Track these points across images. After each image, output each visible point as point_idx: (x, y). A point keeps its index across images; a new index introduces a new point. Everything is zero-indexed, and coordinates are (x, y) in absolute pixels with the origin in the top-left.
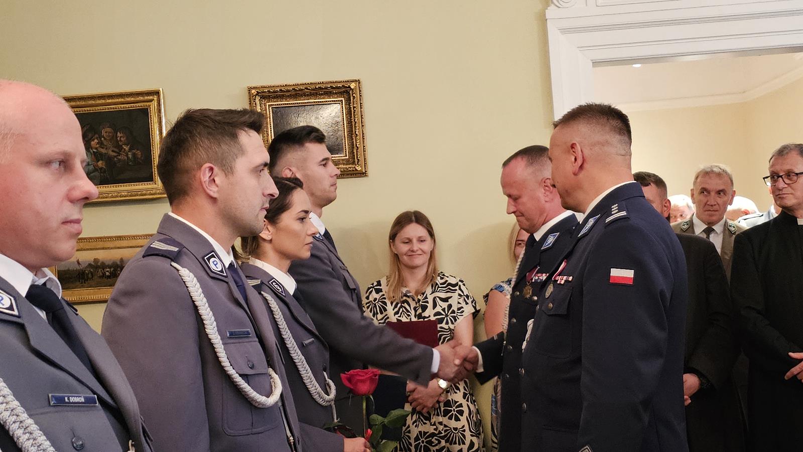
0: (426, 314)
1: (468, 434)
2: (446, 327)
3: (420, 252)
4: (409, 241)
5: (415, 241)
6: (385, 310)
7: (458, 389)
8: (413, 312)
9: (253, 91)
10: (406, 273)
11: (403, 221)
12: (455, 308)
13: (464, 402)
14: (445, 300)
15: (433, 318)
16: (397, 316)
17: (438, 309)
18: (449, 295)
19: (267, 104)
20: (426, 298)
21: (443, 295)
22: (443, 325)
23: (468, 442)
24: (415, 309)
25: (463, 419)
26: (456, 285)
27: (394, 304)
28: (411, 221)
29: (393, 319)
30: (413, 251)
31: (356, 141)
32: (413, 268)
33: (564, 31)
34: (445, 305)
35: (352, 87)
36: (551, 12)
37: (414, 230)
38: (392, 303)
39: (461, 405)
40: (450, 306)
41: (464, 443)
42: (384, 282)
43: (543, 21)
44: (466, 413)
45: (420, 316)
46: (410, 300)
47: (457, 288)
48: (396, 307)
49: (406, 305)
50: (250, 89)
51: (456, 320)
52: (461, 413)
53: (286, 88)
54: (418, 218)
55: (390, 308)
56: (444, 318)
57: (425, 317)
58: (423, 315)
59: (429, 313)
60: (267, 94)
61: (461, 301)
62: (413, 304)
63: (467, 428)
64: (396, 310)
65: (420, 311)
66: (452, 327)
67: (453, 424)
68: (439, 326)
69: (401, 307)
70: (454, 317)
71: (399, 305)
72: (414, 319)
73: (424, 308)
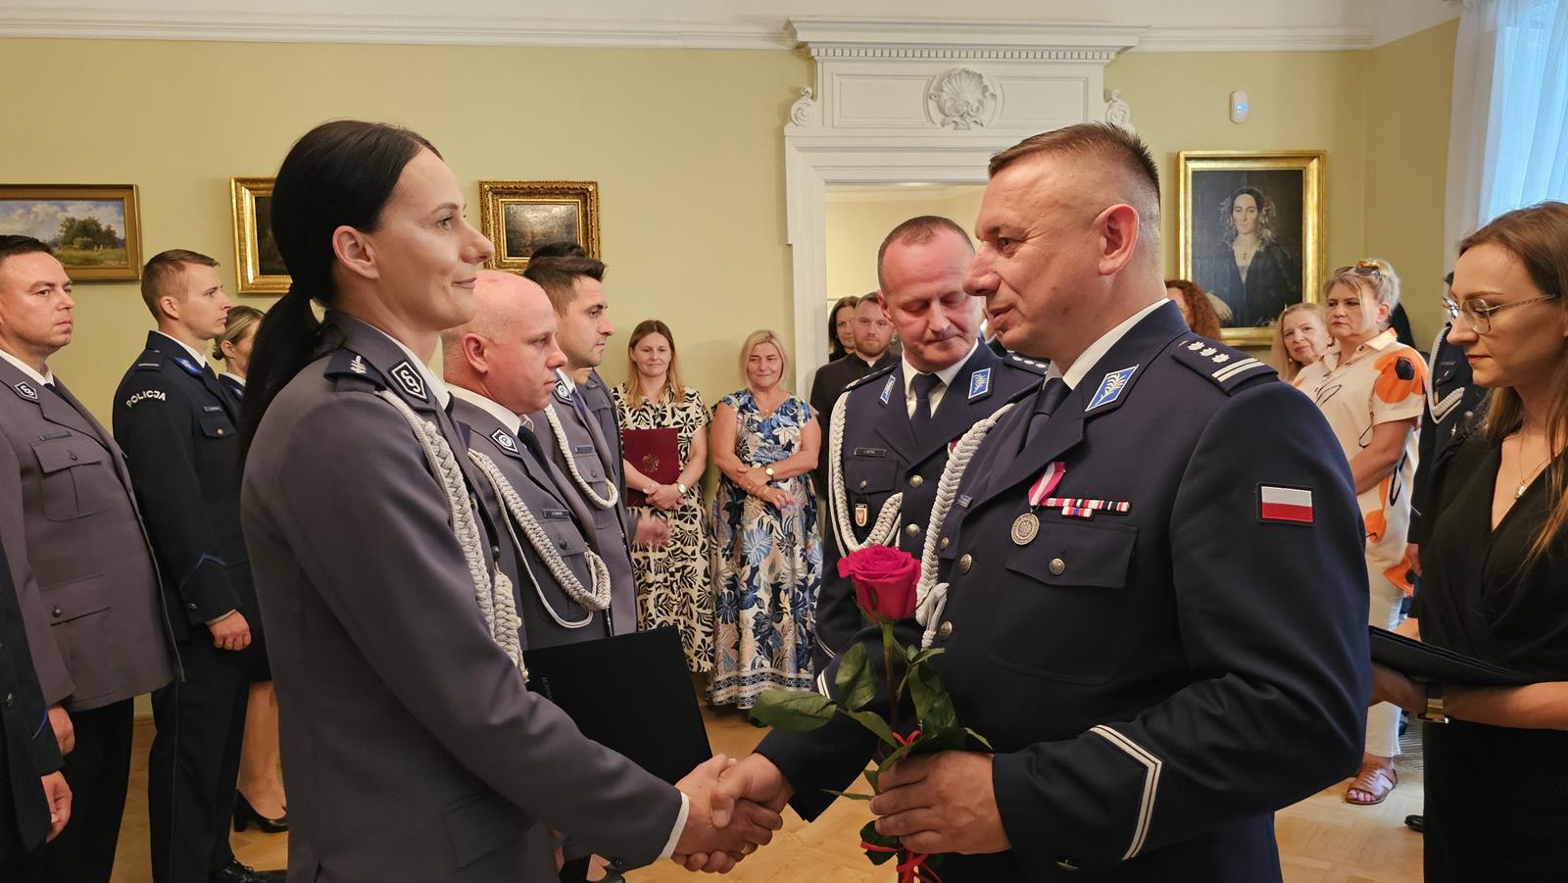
0: (664, 423)
1: (700, 536)
2: (685, 436)
3: (659, 362)
4: (649, 350)
5: (655, 350)
6: (624, 417)
7: (693, 494)
8: (652, 420)
9: (486, 186)
11: (644, 329)
12: (692, 417)
13: (698, 507)
14: (684, 409)
15: (672, 426)
16: (636, 424)
17: (677, 419)
18: (686, 405)
19: (500, 200)
20: (664, 407)
21: (681, 405)
22: (682, 434)
23: (700, 544)
24: (653, 417)
25: (697, 522)
26: (694, 395)
27: (632, 411)
28: (653, 330)
29: (632, 426)
30: (653, 360)
33: (801, 149)
35: (590, 190)
36: (789, 129)
37: (655, 340)
38: (630, 410)
39: (695, 510)
40: (688, 416)
41: (696, 544)
43: (781, 137)
44: (699, 517)
45: (659, 424)
46: (648, 409)
47: (695, 398)
48: (634, 414)
49: (644, 413)
50: (481, 184)
51: (694, 429)
52: (695, 517)
54: (661, 328)
55: (628, 415)
56: (682, 428)
57: (664, 426)
58: (663, 423)
59: (669, 422)
61: (699, 411)
62: (651, 413)
63: (699, 530)
64: (635, 417)
65: (659, 420)
66: (690, 435)
67: (688, 527)
68: (679, 434)
69: (639, 415)
70: (692, 426)
71: (637, 413)
72: (654, 427)
73: (663, 417)
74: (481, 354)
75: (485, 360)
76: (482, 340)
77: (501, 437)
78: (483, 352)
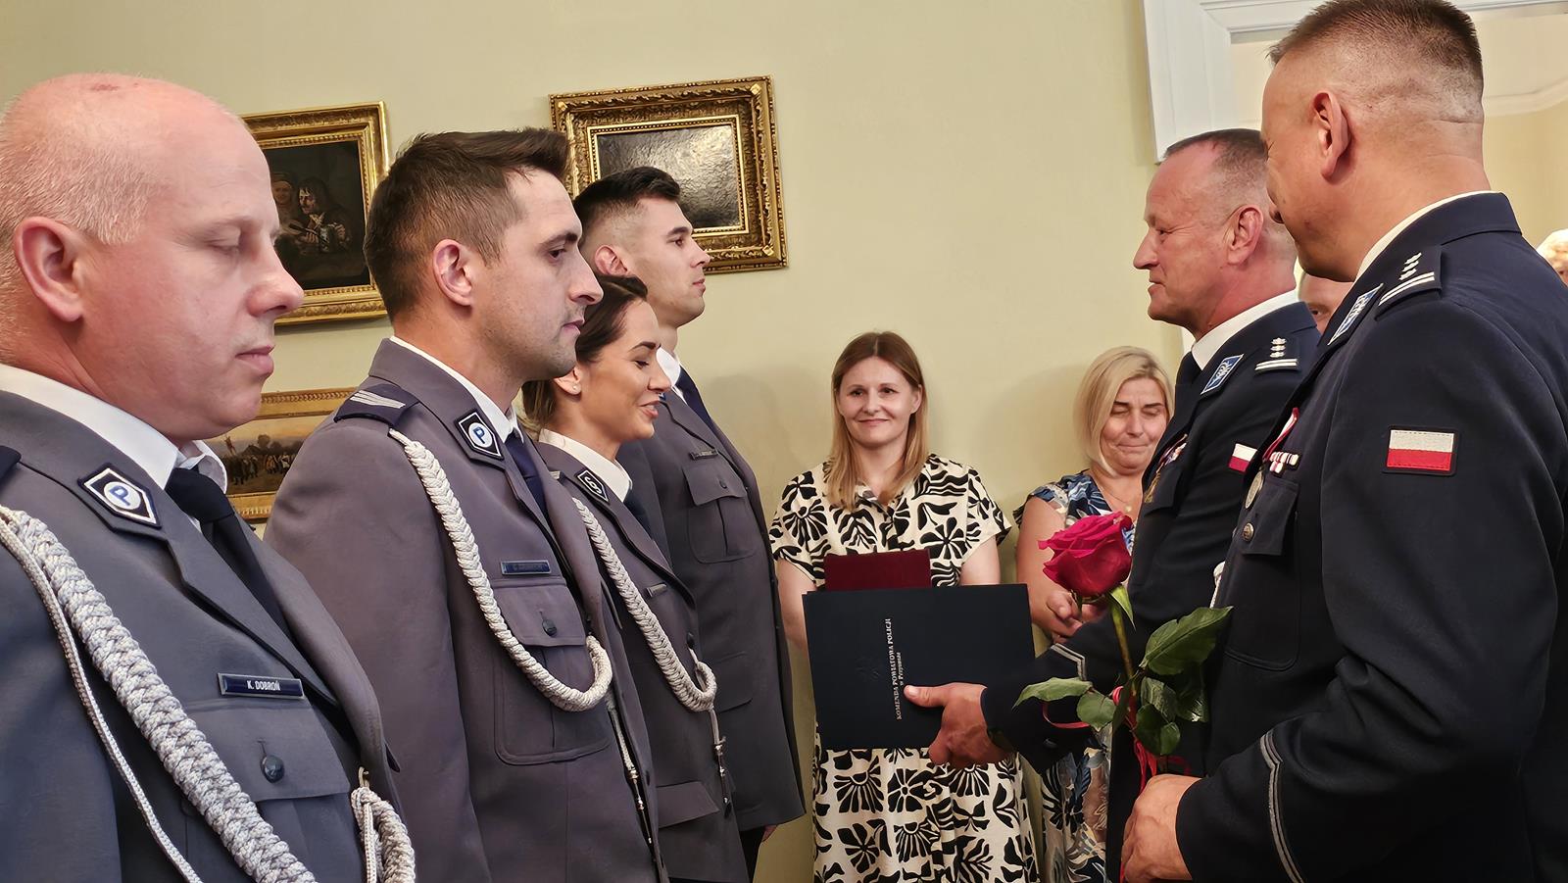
0: (905, 538)
2: (946, 563)
4: (863, 392)
5: (873, 391)
6: (824, 532)
8: (879, 535)
9: (561, 104)
10: (864, 459)
11: (857, 352)
12: (962, 525)
14: (943, 510)
15: (919, 546)
16: (847, 543)
17: (929, 528)
18: (949, 500)
19: (589, 129)
20: (905, 506)
21: (939, 500)
22: (941, 560)
24: (884, 529)
26: (964, 479)
27: (841, 517)
28: (870, 353)
29: (840, 549)
30: (867, 413)
31: (763, 198)
32: (874, 447)
34: (942, 520)
35: (755, 92)
37: (872, 372)
38: (836, 518)
40: (952, 523)
42: (818, 475)
45: (892, 543)
46: (872, 511)
47: (966, 486)
48: (844, 523)
49: (864, 521)
50: (554, 100)
51: (964, 550)
53: (626, 97)
54: (888, 347)
55: (832, 527)
56: (943, 545)
57: (904, 545)
58: (900, 539)
59: (913, 535)
60: (588, 109)
61: (974, 511)
62: (879, 519)
64: (845, 530)
65: (893, 532)
66: (957, 563)
68: (933, 561)
69: (855, 524)
70: (961, 544)
71: (852, 519)
72: (882, 549)
73: (902, 526)
74: (66, 274)
75: (77, 289)
76: (70, 235)
77: (109, 487)
78: (71, 268)
